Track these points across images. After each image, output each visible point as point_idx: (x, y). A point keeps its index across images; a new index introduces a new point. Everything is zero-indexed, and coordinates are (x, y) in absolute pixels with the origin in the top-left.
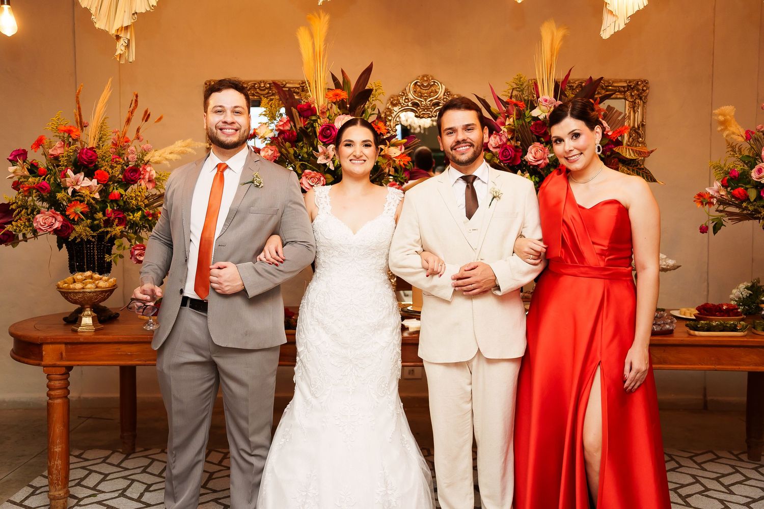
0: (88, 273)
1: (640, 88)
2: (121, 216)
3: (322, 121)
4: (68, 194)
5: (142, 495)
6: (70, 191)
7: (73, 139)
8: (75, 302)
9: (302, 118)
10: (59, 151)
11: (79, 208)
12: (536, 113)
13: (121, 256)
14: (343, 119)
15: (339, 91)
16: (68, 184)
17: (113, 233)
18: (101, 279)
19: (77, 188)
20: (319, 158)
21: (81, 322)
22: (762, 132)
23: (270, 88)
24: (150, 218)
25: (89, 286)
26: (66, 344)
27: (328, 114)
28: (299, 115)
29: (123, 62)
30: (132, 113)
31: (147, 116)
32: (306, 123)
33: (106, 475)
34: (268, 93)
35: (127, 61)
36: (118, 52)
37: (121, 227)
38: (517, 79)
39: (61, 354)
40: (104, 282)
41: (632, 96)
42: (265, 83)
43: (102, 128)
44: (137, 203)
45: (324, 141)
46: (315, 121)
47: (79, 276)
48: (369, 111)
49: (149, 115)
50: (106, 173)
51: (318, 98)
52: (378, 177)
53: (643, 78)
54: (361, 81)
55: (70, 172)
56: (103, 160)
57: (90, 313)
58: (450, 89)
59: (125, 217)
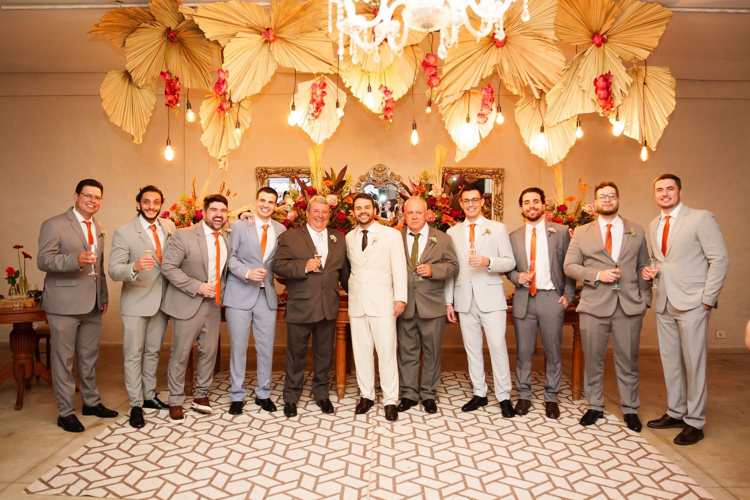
1: (500, 173)
7: (191, 206)
10: (185, 212)
12: (430, 193)
14: (331, 197)
15: (328, 181)
23: (292, 172)
28: (309, 194)
29: (222, 171)
31: (228, 193)
36: (220, 167)
38: (424, 173)
41: (496, 178)
42: (289, 168)
48: (345, 190)
49: (230, 193)
51: (318, 184)
52: (349, 226)
53: (502, 167)
54: (341, 175)
58: (394, 172)
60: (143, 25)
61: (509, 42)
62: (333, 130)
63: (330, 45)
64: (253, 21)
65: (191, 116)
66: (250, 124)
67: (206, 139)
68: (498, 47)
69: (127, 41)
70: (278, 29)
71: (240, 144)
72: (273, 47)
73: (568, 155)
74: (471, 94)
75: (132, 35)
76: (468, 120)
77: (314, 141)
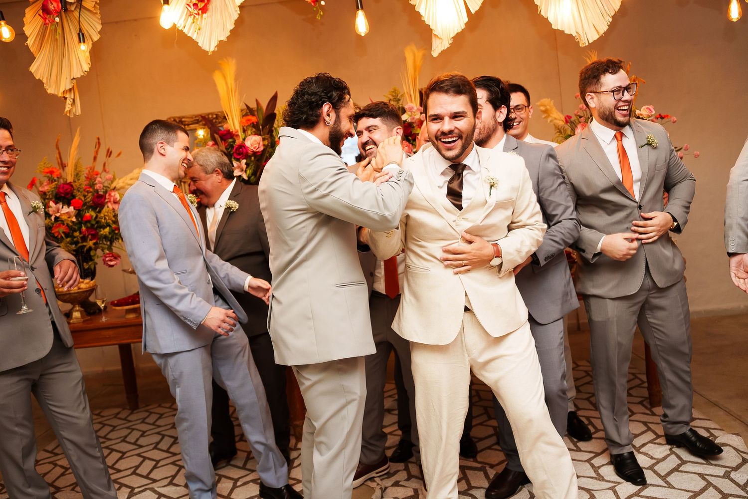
2: (93, 233)
3: (238, 141)
4: (51, 220)
5: (137, 440)
6: (53, 218)
7: (58, 178)
9: (223, 142)
10: (46, 188)
11: (61, 230)
13: (96, 264)
14: (252, 139)
15: (250, 117)
16: (51, 213)
17: (88, 246)
18: (83, 282)
19: (58, 215)
21: (72, 316)
22: (578, 116)
24: (116, 232)
27: (243, 136)
28: (221, 139)
29: (72, 116)
30: (97, 152)
31: (109, 153)
32: (226, 144)
33: (115, 427)
34: (216, 122)
35: (74, 115)
36: (67, 109)
37: (94, 241)
38: (393, 92)
40: (85, 284)
43: (76, 167)
44: (107, 221)
45: (238, 157)
46: (234, 142)
49: (111, 153)
50: (80, 201)
51: (234, 123)
54: (270, 106)
55: (52, 204)
56: (79, 191)
57: (77, 308)
59: (98, 233)
62: (230, 26)
65: (4, 31)
66: (99, 32)
71: (90, 68)
73: (612, 26)
77: (203, 48)
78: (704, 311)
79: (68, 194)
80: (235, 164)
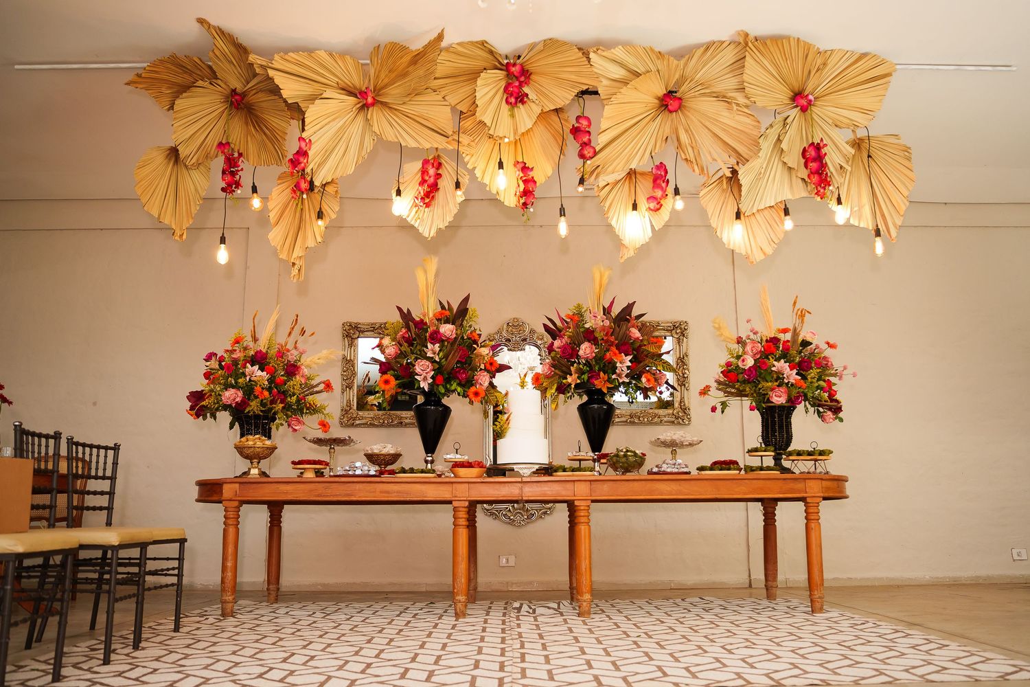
0: (257, 436)
1: (683, 327)
2: (282, 397)
3: (432, 329)
4: (247, 380)
6: (248, 378)
8: (247, 457)
9: (417, 329)
10: (239, 355)
12: (587, 325)
13: (282, 425)
14: (447, 326)
15: (444, 311)
16: (247, 374)
17: (277, 408)
18: (266, 440)
19: (253, 376)
20: (428, 353)
21: (250, 471)
24: (303, 402)
25: (258, 443)
26: (240, 483)
27: (437, 325)
28: (415, 327)
30: (293, 330)
31: (303, 332)
32: (420, 331)
36: (293, 274)
37: (282, 405)
39: (236, 492)
40: (268, 443)
41: (677, 334)
43: (271, 339)
44: (294, 390)
45: (432, 341)
47: (250, 437)
49: (305, 331)
50: (273, 368)
51: (429, 314)
53: (684, 320)
54: (461, 306)
55: (248, 366)
56: (271, 360)
57: (257, 464)
58: (534, 329)
59: (285, 398)
60: (200, 83)
61: (685, 107)
62: (449, 218)
63: (448, 109)
64: (346, 81)
65: (256, 203)
66: (337, 213)
67: (275, 236)
68: (671, 112)
69: (176, 102)
70: (378, 91)
71: (322, 240)
72: (372, 115)
73: (775, 251)
74: (638, 176)
75: (184, 95)
76: (635, 207)
77: (424, 235)
78: (887, 578)
79: (264, 359)
80: (430, 346)
